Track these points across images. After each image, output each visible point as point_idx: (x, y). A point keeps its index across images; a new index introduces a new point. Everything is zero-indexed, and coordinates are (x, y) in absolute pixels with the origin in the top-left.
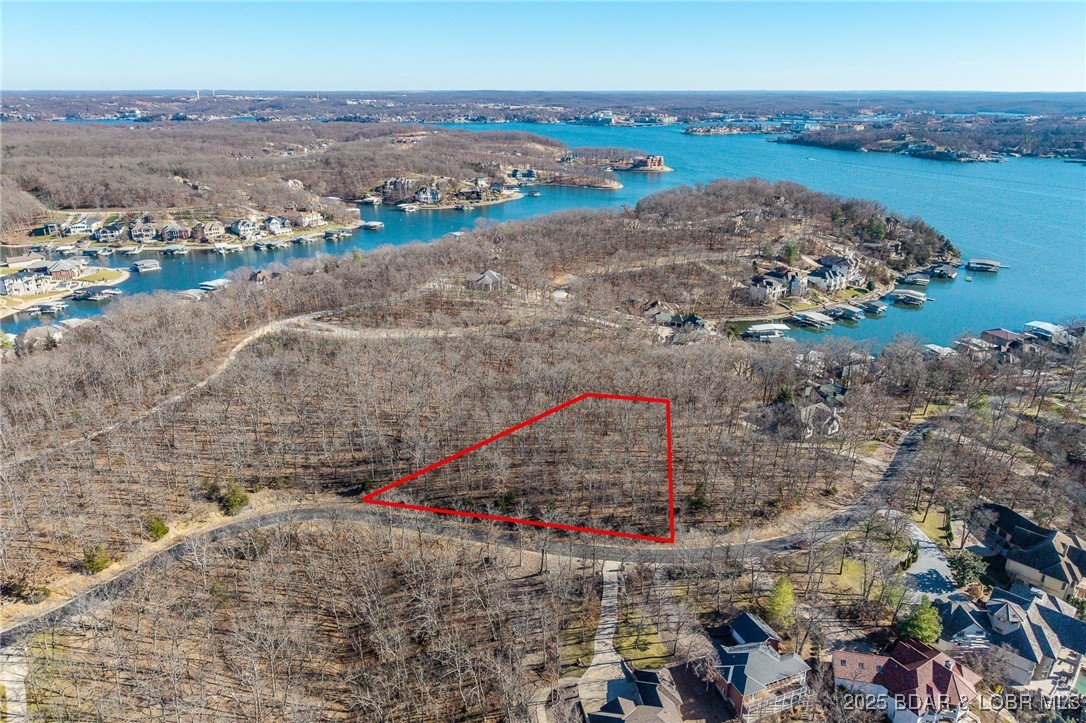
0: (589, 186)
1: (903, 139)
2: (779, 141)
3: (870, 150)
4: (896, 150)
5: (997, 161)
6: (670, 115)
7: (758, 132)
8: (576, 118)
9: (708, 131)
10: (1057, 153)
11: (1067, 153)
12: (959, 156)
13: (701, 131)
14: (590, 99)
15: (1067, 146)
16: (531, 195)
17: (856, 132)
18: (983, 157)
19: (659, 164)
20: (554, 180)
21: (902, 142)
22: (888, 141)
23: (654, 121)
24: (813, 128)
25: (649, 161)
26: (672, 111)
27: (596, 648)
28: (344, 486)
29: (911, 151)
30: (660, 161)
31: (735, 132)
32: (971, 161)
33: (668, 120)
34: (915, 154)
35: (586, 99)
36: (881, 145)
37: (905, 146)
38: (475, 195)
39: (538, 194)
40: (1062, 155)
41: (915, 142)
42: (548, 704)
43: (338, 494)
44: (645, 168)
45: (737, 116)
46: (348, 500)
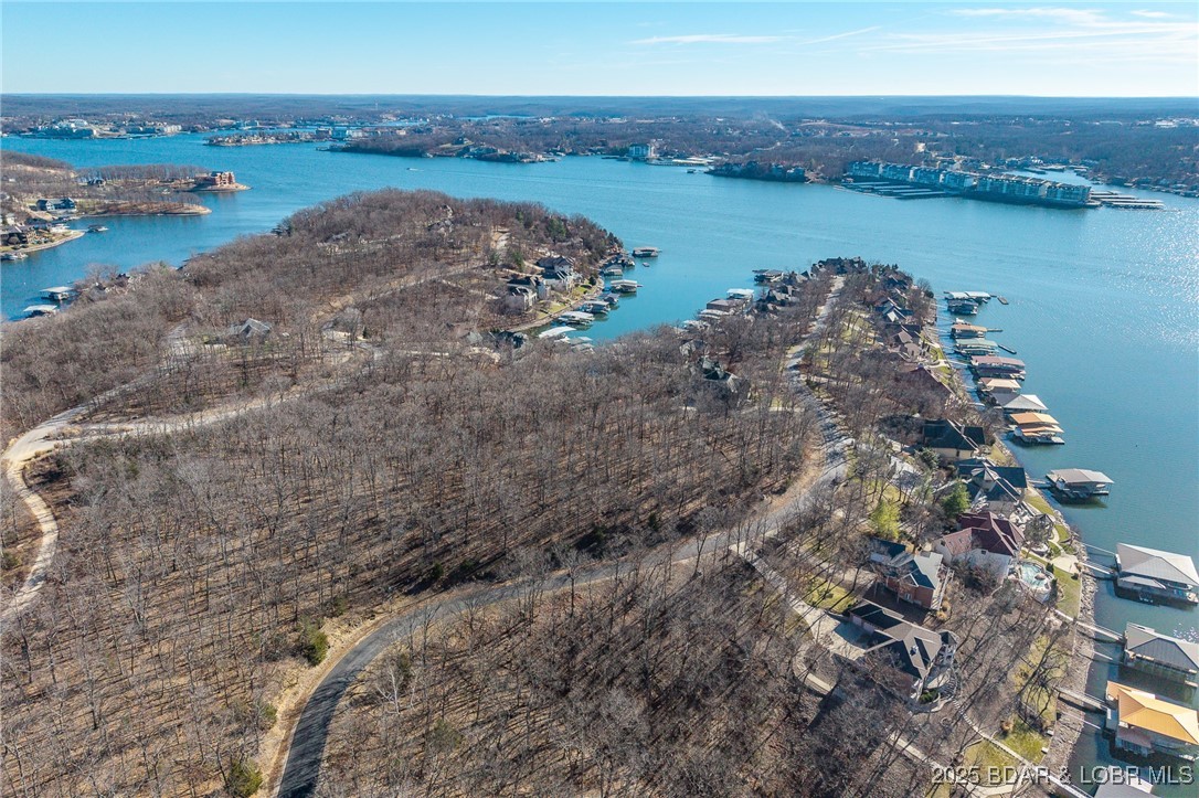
0: (165, 213)
1: (462, 143)
2: (333, 150)
3: (435, 155)
4: (460, 155)
5: (553, 161)
6: (170, 124)
7: (296, 140)
8: (31, 130)
9: (239, 141)
10: (590, 150)
11: (599, 150)
12: (522, 157)
13: (230, 142)
14: (30, 104)
15: (597, 145)
16: (93, 231)
17: (400, 138)
18: (540, 157)
19: (230, 182)
20: (107, 209)
21: (462, 146)
22: (449, 145)
23: (153, 131)
24: (355, 135)
25: (217, 178)
26: (172, 119)
27: (800, 612)
28: (406, 584)
29: (473, 154)
30: (230, 178)
31: (270, 141)
32: (533, 162)
33: (171, 129)
34: (480, 157)
35: (23, 104)
36: (443, 149)
37: (467, 149)
38: (16, 238)
39: (103, 229)
40: (595, 152)
41: (474, 146)
42: (811, 669)
43: (406, 594)
44: (214, 187)
45: (253, 124)
46: (424, 595)
